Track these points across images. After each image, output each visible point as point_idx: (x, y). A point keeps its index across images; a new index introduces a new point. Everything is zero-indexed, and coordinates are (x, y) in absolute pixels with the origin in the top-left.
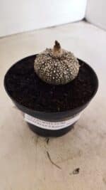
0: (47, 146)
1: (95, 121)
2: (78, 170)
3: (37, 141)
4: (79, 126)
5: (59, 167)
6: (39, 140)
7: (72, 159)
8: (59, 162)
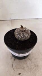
0: (14, 61)
1: (35, 59)
2: (20, 74)
3: (11, 58)
4: (29, 59)
5: (14, 70)
6: (12, 58)
7: (20, 69)
8: (15, 68)
